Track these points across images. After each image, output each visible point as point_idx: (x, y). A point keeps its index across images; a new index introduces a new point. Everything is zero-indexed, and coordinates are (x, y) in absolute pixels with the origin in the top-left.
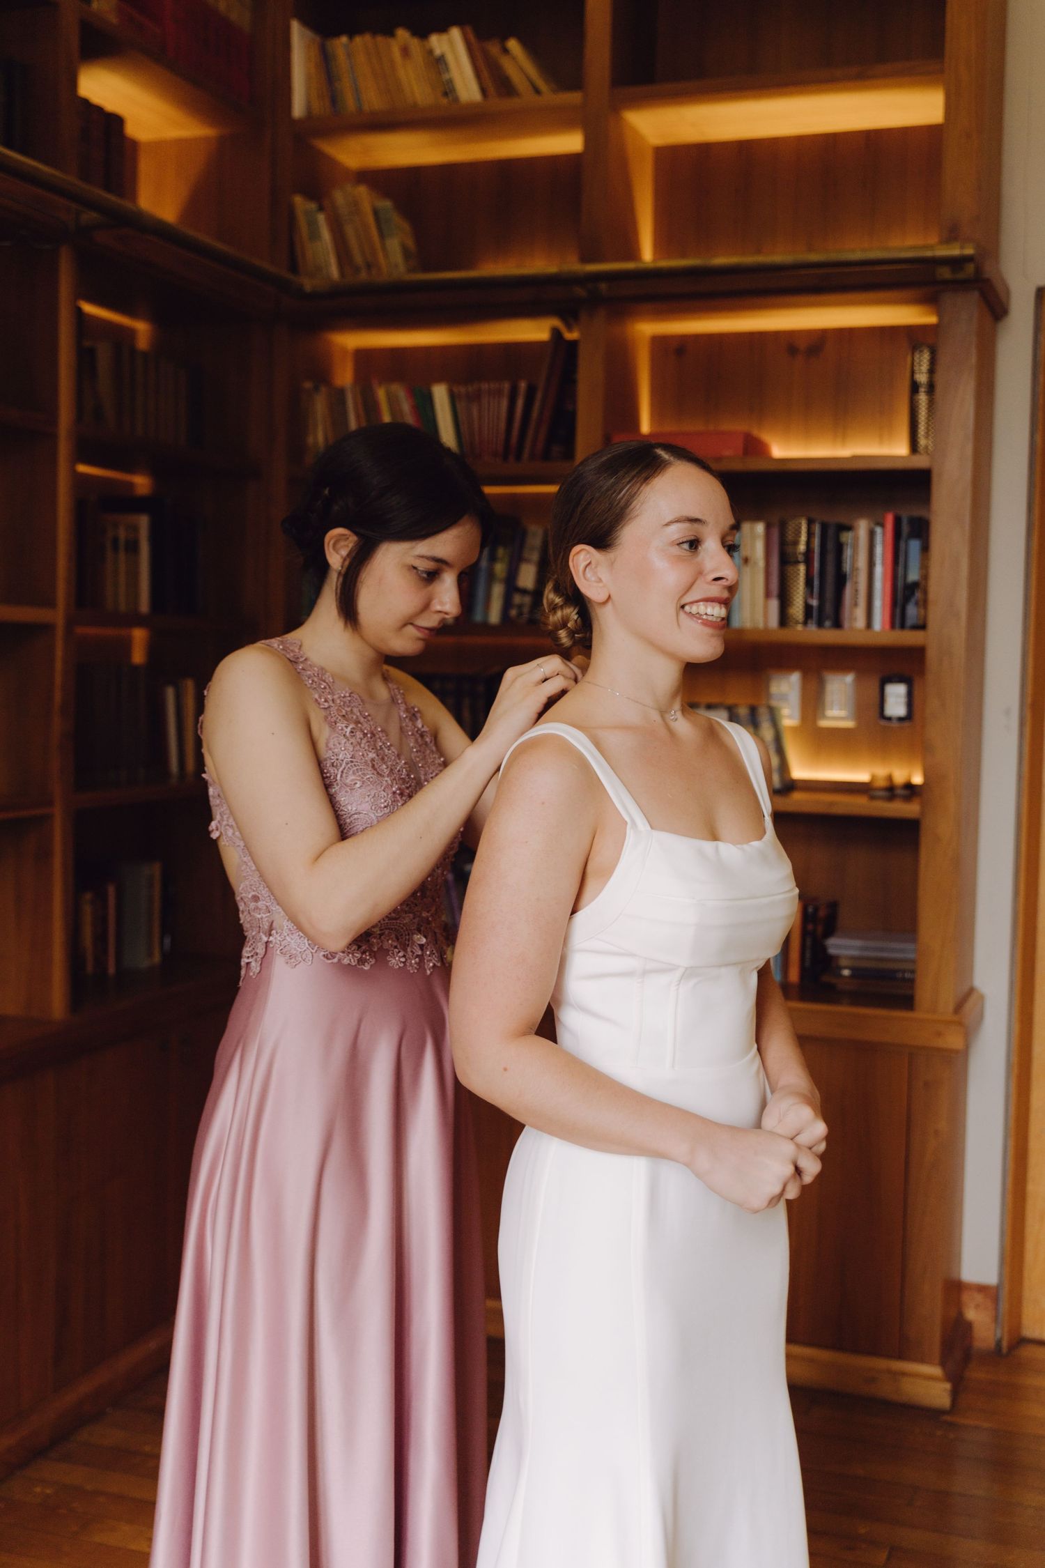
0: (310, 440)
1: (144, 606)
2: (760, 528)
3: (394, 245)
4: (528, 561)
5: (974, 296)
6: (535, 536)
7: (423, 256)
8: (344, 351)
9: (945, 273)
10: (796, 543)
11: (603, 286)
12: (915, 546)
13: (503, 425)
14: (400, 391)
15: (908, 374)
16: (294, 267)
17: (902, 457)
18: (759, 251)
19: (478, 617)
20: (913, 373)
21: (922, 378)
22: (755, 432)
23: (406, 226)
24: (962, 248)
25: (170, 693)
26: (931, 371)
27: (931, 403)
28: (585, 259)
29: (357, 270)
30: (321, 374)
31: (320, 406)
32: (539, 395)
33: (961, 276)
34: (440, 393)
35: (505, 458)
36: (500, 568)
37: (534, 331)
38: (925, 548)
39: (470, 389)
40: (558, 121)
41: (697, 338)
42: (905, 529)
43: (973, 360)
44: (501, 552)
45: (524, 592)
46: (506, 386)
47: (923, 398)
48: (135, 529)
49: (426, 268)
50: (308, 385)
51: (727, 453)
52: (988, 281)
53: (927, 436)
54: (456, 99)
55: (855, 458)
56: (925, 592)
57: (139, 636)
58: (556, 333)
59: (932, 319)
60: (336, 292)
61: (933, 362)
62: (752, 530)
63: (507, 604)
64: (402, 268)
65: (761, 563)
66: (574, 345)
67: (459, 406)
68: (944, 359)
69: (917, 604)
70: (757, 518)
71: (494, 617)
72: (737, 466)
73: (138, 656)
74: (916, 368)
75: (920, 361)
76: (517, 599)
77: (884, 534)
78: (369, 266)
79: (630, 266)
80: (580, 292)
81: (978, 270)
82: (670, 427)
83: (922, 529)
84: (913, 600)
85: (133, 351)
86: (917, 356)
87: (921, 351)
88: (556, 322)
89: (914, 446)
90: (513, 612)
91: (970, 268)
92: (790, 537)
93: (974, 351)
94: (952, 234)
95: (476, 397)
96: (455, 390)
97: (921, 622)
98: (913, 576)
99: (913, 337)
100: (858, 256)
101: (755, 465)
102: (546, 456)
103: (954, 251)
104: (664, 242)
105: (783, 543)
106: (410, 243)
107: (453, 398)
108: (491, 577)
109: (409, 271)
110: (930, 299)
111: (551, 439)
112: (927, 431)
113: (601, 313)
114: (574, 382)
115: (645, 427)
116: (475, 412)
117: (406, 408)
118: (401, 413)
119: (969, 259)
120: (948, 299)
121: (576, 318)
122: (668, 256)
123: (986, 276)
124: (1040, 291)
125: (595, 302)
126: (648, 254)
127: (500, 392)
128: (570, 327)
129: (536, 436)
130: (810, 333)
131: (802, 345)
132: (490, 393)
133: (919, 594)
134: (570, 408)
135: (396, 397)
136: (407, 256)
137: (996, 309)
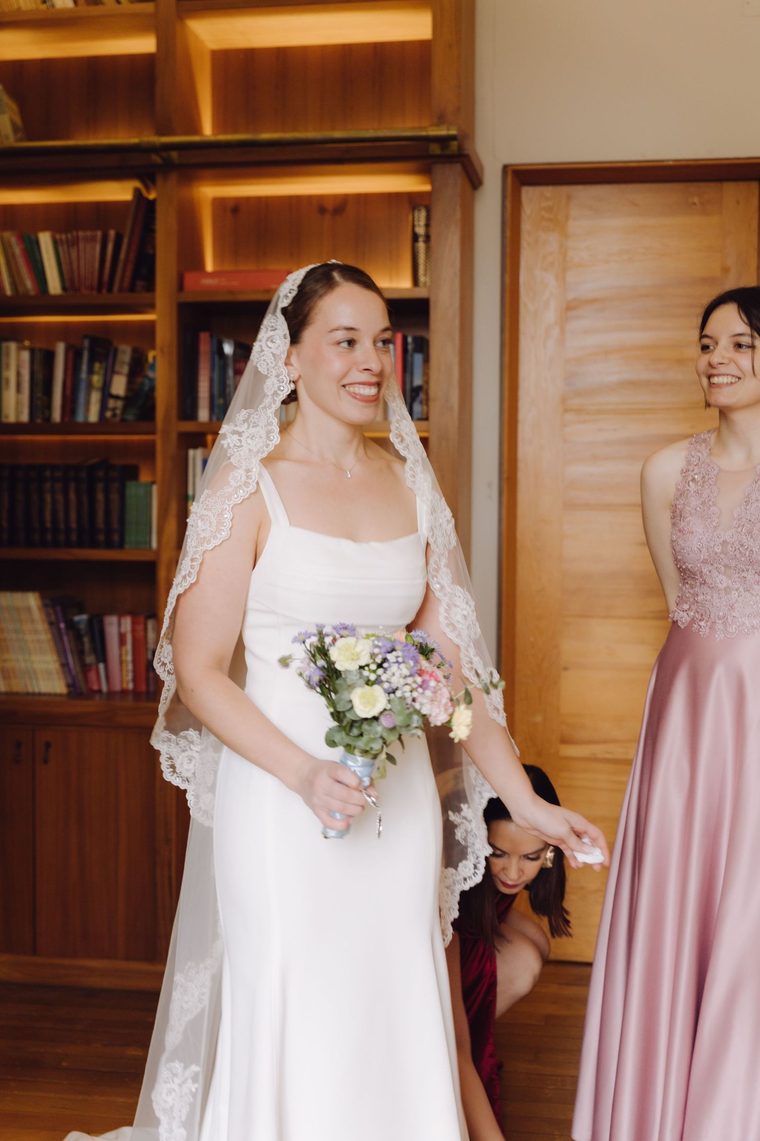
3: (4, 120)
4: (118, 373)
5: (458, 168)
6: (125, 354)
7: (28, 129)
9: (435, 149)
11: (174, 155)
12: (418, 358)
13: (97, 265)
14: (11, 237)
15: (410, 226)
17: (407, 290)
18: (295, 130)
19: (80, 418)
20: (414, 226)
21: (421, 230)
23: (14, 107)
24: (448, 129)
26: (427, 225)
27: (428, 250)
28: (158, 133)
32: (125, 241)
33: (448, 152)
34: (45, 239)
35: (99, 290)
36: (97, 379)
37: (119, 192)
38: (426, 361)
39: (69, 236)
40: (136, 25)
41: (248, 199)
42: (410, 347)
43: (458, 215)
44: (97, 366)
45: (117, 397)
46: (99, 234)
47: (421, 245)
49: (30, 139)
52: (467, 157)
53: (425, 275)
54: (53, 6)
56: (427, 394)
58: (137, 193)
59: (427, 188)
61: (428, 218)
63: (103, 407)
64: (11, 137)
66: (153, 202)
67: (60, 250)
68: (436, 216)
69: (421, 402)
71: (93, 417)
74: (416, 223)
75: (419, 217)
76: (111, 403)
77: (395, 349)
79: (195, 138)
80: (156, 159)
81: (460, 148)
82: (228, 267)
83: (423, 346)
84: (418, 399)
86: (416, 214)
87: (419, 210)
88: (137, 184)
89: (416, 282)
90: (108, 414)
91: (454, 144)
93: (458, 208)
94: (441, 120)
95: (75, 243)
96: (58, 236)
97: (425, 416)
98: (418, 381)
99: (413, 201)
102: (132, 289)
103: (442, 132)
104: (222, 120)
106: (18, 120)
107: (56, 243)
108: (90, 387)
109: (18, 140)
110: (425, 171)
111: (136, 276)
112: (426, 270)
113: (174, 177)
114: (153, 231)
115: (209, 267)
116: (74, 254)
117: (17, 250)
118: (13, 254)
119: (453, 138)
120: (438, 169)
121: (154, 182)
122: (225, 132)
123: (466, 152)
124: (505, 168)
125: (168, 167)
126: (208, 130)
127: (93, 239)
128: (148, 189)
129: (124, 274)
130: (335, 197)
131: (329, 206)
132: (86, 239)
133: (422, 396)
134: (151, 252)
135: (9, 242)
136: (15, 129)
137: (474, 180)
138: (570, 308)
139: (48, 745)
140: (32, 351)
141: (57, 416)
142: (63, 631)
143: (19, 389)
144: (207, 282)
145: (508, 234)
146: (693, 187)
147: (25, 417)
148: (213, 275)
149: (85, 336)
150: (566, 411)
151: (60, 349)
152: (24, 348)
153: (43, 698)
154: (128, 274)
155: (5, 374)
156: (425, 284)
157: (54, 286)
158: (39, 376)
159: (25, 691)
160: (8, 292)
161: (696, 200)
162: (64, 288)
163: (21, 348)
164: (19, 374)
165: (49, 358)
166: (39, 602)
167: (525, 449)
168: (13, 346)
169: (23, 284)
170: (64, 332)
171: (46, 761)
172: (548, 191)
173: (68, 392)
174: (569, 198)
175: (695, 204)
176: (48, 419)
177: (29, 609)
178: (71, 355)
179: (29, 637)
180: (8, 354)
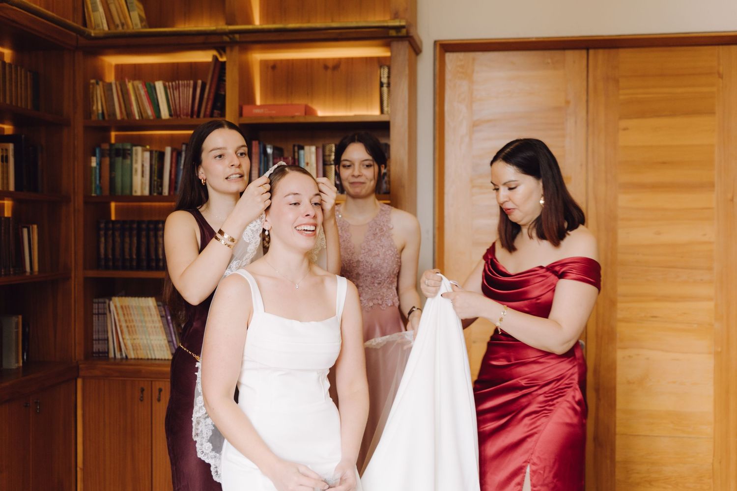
0: (95, 108)
1: (12, 188)
2: (313, 149)
3: (135, 15)
5: (406, 44)
7: (150, 21)
8: (110, 65)
9: (393, 33)
10: (330, 156)
11: (237, 36)
13: (190, 102)
14: (139, 84)
15: (379, 78)
16: (85, 24)
17: (377, 116)
18: (309, 22)
20: (381, 78)
21: (385, 80)
22: (310, 105)
23: (141, 6)
24: (400, 22)
25: (25, 231)
26: (389, 77)
27: (389, 91)
28: (228, 24)
29: (118, 26)
30: (99, 77)
31: (99, 91)
32: (208, 87)
33: (400, 34)
34: (159, 85)
35: (192, 116)
37: (204, 57)
39: (174, 83)
41: (281, 61)
43: (407, 72)
46: (192, 82)
47: (385, 89)
48: (7, 150)
49: (150, 27)
50: (93, 81)
51: (297, 114)
52: (411, 37)
53: (388, 107)
55: (355, 116)
56: (389, 177)
57: (8, 204)
58: (215, 58)
59: (388, 54)
60: (107, 37)
61: (389, 73)
62: (310, 150)
64: (139, 26)
65: (315, 165)
66: (224, 63)
67: (169, 92)
68: (393, 72)
69: (386, 182)
70: (311, 145)
72: (302, 120)
73: (7, 213)
74: (382, 76)
75: (383, 73)
78: (123, 25)
79: (250, 27)
80: (226, 38)
81: (408, 32)
82: (270, 102)
84: (384, 181)
85: (4, 63)
86: (382, 70)
87: (384, 68)
88: (215, 53)
89: (382, 111)
91: (404, 31)
92: (327, 153)
93: (407, 68)
94: (396, 16)
95: (178, 87)
96: (167, 84)
97: (388, 191)
99: (381, 62)
100: (354, 24)
101: (310, 119)
102: (212, 115)
103: (396, 23)
104: (265, 16)
105: (324, 156)
106: (143, 15)
107: (165, 87)
109: (142, 27)
110: (387, 45)
111: (214, 107)
112: (388, 104)
113: (236, 49)
114: (225, 81)
115: (258, 102)
116: (176, 94)
117: (143, 92)
118: (140, 95)
119: (403, 27)
120: (395, 45)
121: (225, 51)
122: (268, 23)
123: (411, 35)
124: (435, 42)
125: (233, 43)
126: (257, 22)
127: (188, 85)
128: (221, 55)
129: (207, 107)
130: (334, 59)
131: (330, 65)
132: (184, 85)
133: (386, 178)
134: (223, 93)
135: (138, 87)
136: (141, 20)
137: (416, 50)
138: (475, 125)
139: (160, 390)
140: (151, 152)
141: (166, 191)
142: (170, 321)
143: (143, 176)
144: (257, 111)
145: (437, 81)
146: (547, 53)
147: (146, 192)
148: (261, 107)
149: (184, 144)
150: (473, 187)
151: (168, 151)
152: (147, 150)
153: (157, 362)
154: (209, 106)
155: (135, 166)
156: (387, 112)
157: (165, 113)
158: (156, 167)
159: (146, 357)
160: (137, 118)
161: (549, 61)
162: (171, 115)
163: (144, 150)
164: (143, 166)
165: (162, 155)
166: (155, 304)
167: (449, 210)
168: (139, 149)
169: (146, 112)
170: (171, 140)
171: (159, 400)
172: (461, 55)
173: (173, 177)
174: (474, 59)
175: (548, 63)
176: (161, 193)
177: (149, 308)
178: (174, 154)
179: (149, 325)
180: (136, 154)
